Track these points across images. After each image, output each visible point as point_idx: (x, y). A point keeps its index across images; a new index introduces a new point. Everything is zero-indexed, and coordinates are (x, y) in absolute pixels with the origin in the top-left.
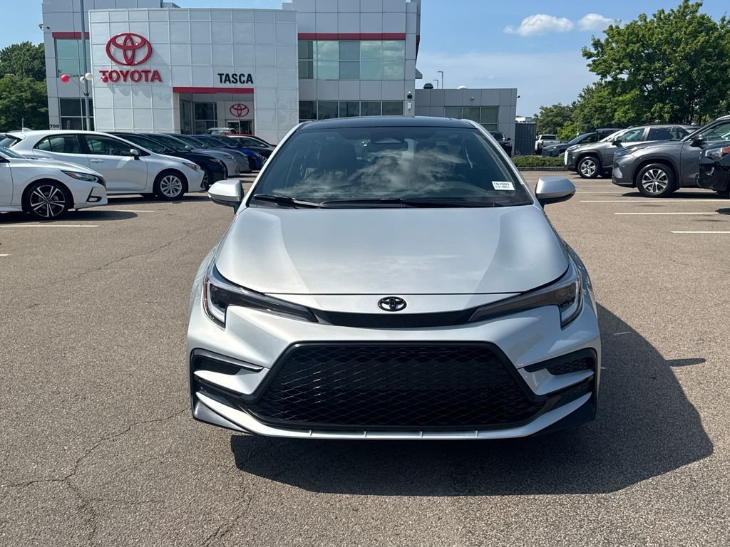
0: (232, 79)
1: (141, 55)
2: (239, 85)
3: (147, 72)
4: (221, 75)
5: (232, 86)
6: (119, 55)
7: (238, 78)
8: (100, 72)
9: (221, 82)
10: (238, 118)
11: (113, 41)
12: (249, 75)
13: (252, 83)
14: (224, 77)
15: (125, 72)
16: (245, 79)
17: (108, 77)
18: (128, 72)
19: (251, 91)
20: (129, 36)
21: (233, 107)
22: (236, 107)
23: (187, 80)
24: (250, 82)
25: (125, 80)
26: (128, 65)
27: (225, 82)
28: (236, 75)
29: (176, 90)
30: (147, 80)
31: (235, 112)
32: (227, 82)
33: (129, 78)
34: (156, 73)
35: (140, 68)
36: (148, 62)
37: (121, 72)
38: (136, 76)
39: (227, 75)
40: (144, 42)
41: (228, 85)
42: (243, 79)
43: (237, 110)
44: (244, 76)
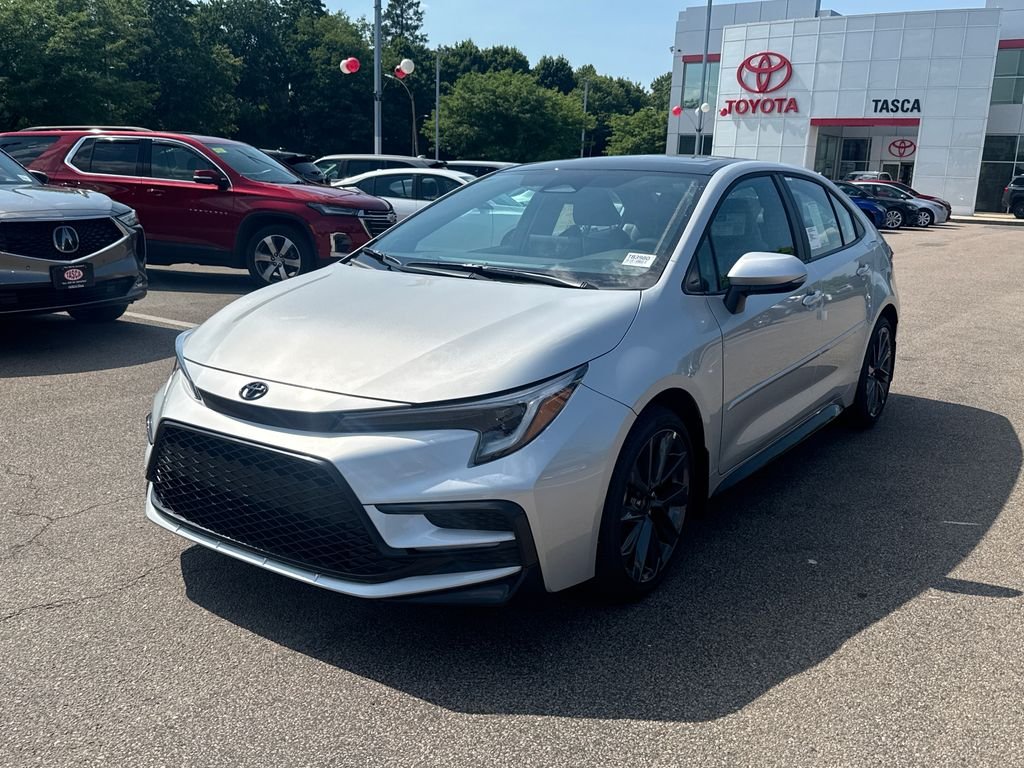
0: (891, 106)
1: (778, 78)
2: (900, 115)
3: (781, 101)
4: (876, 102)
5: (891, 115)
6: (751, 79)
7: (899, 105)
8: (727, 102)
9: (876, 111)
10: (898, 159)
11: (747, 63)
12: (917, 101)
13: (919, 111)
14: (880, 104)
15: (755, 101)
16: (910, 106)
17: (733, 107)
18: (758, 101)
19: (916, 122)
20: (766, 56)
21: (893, 144)
22: (898, 144)
23: (830, 109)
24: (915, 111)
25: (754, 112)
26: (760, 92)
27: (881, 111)
28: (898, 102)
29: (814, 122)
30: (780, 111)
31: (895, 150)
32: (884, 111)
33: (759, 108)
34: (793, 102)
35: (773, 96)
36: (786, 88)
37: (751, 101)
38: (768, 106)
39: (886, 102)
40: (785, 62)
41: (884, 115)
42: (906, 106)
43: (899, 147)
44: (909, 102)
